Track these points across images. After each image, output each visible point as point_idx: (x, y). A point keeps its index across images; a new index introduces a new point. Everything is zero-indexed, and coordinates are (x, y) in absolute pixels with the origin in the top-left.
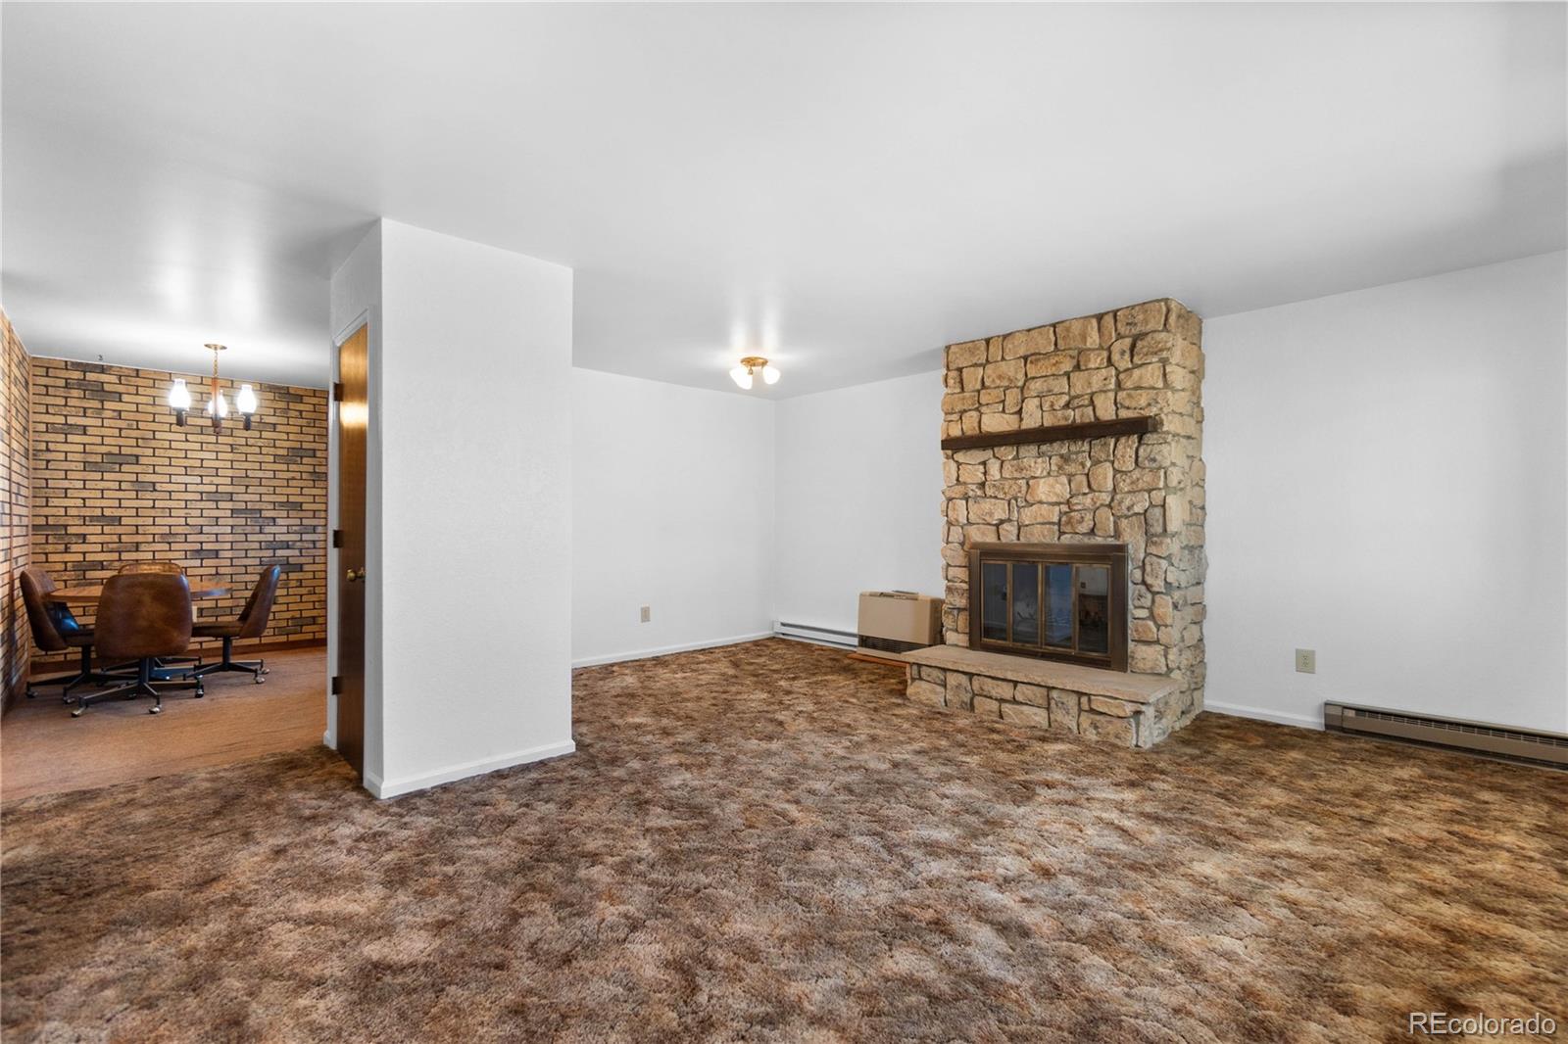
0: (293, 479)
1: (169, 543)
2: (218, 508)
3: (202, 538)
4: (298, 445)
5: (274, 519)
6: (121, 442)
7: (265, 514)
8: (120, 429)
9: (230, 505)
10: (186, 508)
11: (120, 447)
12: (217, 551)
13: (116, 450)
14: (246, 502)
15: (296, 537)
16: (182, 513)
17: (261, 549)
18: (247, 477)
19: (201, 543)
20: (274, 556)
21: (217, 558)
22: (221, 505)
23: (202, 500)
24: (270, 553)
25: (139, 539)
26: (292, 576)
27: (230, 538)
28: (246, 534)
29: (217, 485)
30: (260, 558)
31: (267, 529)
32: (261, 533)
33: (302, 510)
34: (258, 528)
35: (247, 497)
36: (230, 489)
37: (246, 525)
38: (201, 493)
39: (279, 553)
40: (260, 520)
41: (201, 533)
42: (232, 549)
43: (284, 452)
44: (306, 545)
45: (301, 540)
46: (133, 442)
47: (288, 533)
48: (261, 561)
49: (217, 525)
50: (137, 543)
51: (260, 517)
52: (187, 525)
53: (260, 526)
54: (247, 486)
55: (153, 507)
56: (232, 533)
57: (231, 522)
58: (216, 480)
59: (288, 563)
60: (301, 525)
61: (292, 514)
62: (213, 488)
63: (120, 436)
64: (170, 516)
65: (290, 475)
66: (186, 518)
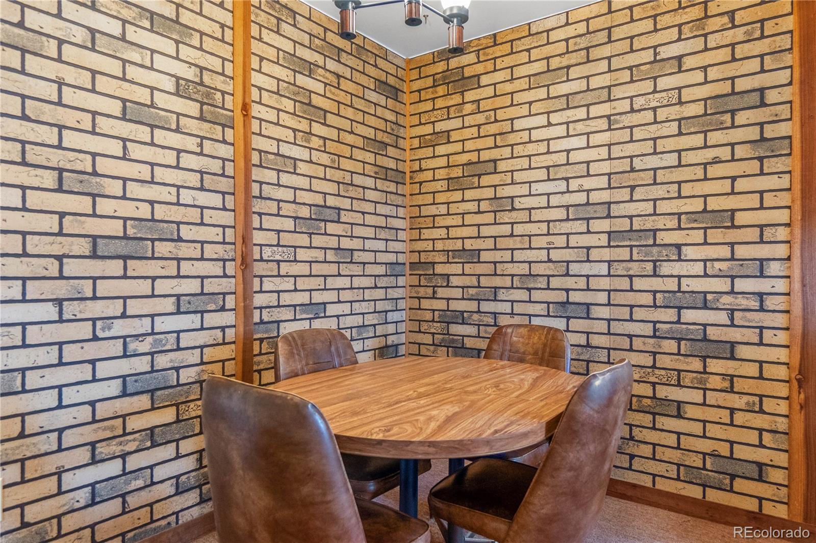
0: (716, 161)
1: (529, 289)
2: (589, 232)
3: (569, 282)
4: (726, 88)
5: (678, 247)
6: (480, 144)
7: (665, 238)
8: (479, 127)
9: (605, 225)
10: (548, 234)
11: (479, 151)
12: (588, 305)
13: (475, 157)
14: (631, 217)
15: (722, 285)
16: (542, 242)
17: (655, 306)
18: (633, 170)
19: (567, 291)
20: (678, 322)
21: (588, 318)
22: (596, 225)
23: (568, 219)
24: (669, 315)
25: (497, 282)
26: (715, 366)
27: (605, 283)
28: (631, 277)
29: (588, 191)
30: (655, 323)
31: (666, 268)
32: (655, 275)
33: (733, 226)
34: (649, 267)
35: (632, 209)
36: (605, 196)
37: (631, 260)
38: (567, 207)
39: (689, 315)
40: (655, 250)
41: (567, 274)
42: (609, 304)
43: (696, 109)
44: (743, 302)
45: (732, 292)
47: (706, 275)
48: (655, 330)
49: (588, 261)
50: (495, 288)
51: (655, 245)
52: (550, 261)
53: (654, 262)
54: (633, 188)
55: (512, 235)
56: (609, 275)
57: (606, 254)
58: (588, 183)
59: (705, 339)
60: (733, 259)
61: (715, 235)
62: (581, 198)
63: (479, 136)
64: (530, 248)
65: (709, 154)
66: (548, 249)
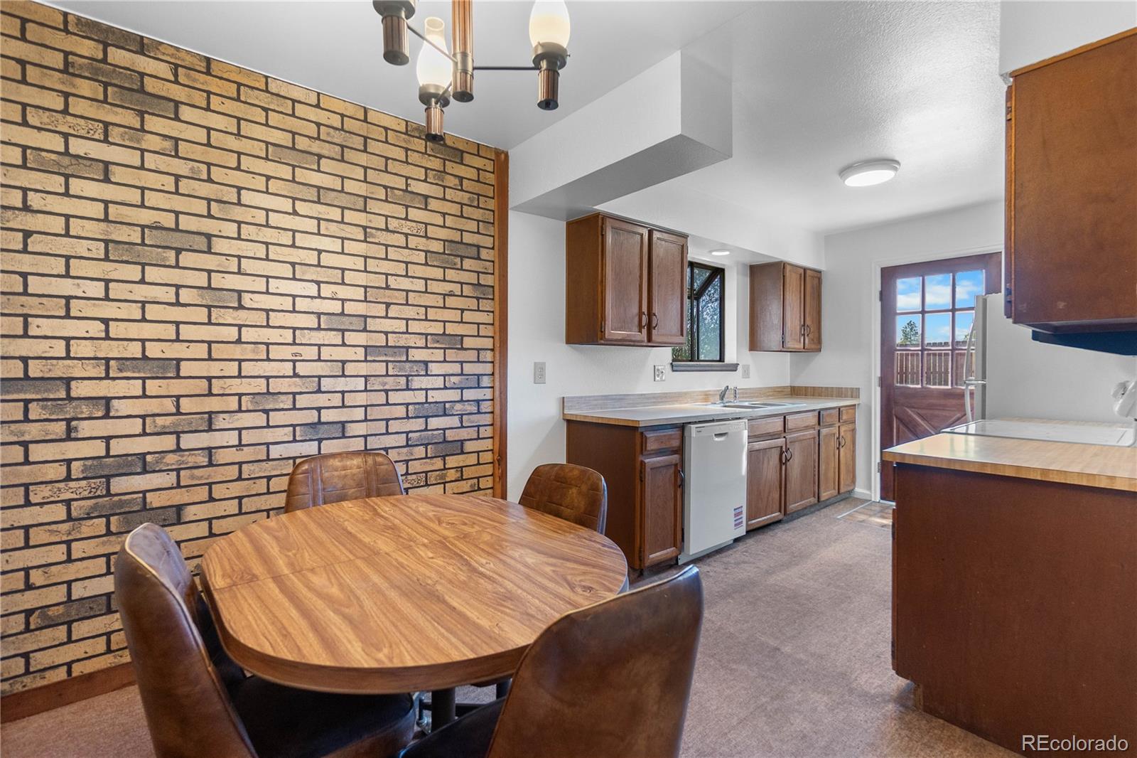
0: (451, 294)
1: (266, 412)
2: (344, 344)
3: (321, 400)
4: (456, 236)
5: (426, 363)
6: (178, 203)
7: (416, 355)
8: (178, 178)
9: (361, 338)
10: (294, 343)
11: (177, 213)
12: (343, 424)
13: (168, 220)
14: (386, 333)
15: (453, 395)
16: (287, 353)
17: (408, 417)
18: (388, 287)
19: (319, 409)
20: (426, 430)
21: (344, 437)
22: (351, 338)
23: (319, 328)
24: (418, 424)
25: (213, 404)
26: (452, 461)
27: (362, 399)
28: (386, 391)
29: (343, 301)
30: (407, 433)
31: (417, 382)
32: (408, 389)
33: (462, 349)
34: (403, 380)
35: (387, 325)
36: (361, 309)
37: (387, 375)
38: (319, 315)
39: (434, 423)
40: (408, 365)
41: (319, 391)
42: (366, 420)
43: (437, 247)
44: (468, 408)
45: (462, 401)
46: (201, 207)
47: (445, 388)
48: (408, 439)
49: (343, 375)
50: (210, 413)
51: (407, 361)
52: (296, 375)
53: (407, 376)
54: (388, 305)
55: (239, 341)
56: (366, 390)
57: (364, 369)
58: (343, 292)
59: (445, 441)
60: (462, 374)
61: (451, 355)
62: (335, 307)
63: (177, 192)
64: (268, 359)
65: (446, 287)
66: (294, 362)
